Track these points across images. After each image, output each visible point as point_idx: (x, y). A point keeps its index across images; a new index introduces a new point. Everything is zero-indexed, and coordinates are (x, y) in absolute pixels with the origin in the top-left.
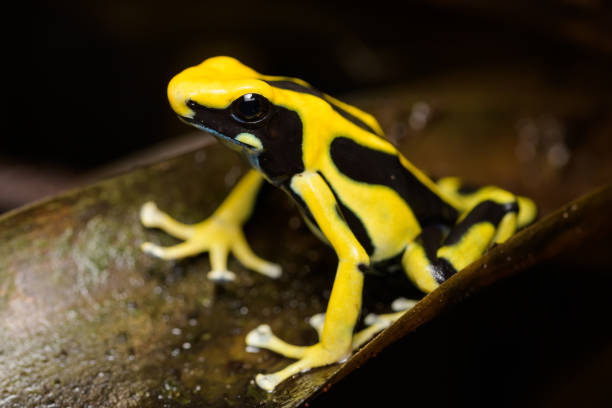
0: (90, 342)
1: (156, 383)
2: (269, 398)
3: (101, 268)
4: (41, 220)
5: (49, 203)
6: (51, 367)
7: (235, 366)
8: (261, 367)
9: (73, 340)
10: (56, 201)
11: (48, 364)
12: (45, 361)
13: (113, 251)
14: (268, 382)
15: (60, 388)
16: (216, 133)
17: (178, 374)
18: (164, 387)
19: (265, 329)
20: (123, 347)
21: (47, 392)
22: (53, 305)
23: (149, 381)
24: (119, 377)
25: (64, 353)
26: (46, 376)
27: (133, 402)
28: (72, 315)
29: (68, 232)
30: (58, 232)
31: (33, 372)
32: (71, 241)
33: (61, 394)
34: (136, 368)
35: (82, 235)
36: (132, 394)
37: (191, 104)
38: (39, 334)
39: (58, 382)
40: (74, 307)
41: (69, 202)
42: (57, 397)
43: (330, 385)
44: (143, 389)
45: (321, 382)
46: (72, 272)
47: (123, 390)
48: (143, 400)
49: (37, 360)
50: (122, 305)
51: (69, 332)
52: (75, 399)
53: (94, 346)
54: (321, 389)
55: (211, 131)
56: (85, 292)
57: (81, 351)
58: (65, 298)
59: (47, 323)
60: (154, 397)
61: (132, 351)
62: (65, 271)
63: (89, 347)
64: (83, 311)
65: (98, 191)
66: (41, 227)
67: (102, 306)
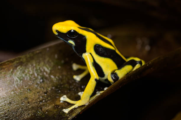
0: (17, 100)
1: (35, 111)
2: (66, 115)
3: (21, 80)
4: (4, 67)
5: (6, 62)
6: (7, 107)
7: (57, 107)
8: (64, 107)
9: (13, 100)
10: (8, 61)
11: (6, 106)
12: (5, 105)
13: (24, 75)
14: (66, 111)
15: (9, 113)
16: (63, 40)
17: (41, 109)
18: (38, 112)
19: (65, 96)
20: (26, 101)
21: (6, 114)
22: (7, 90)
23: (33, 111)
24: (25, 109)
25: (10, 103)
26: (5, 109)
27: (29, 117)
28: (12, 93)
29: (12, 70)
30: (9, 70)
31: (2, 108)
32: (12, 72)
33: (9, 114)
34: (30, 107)
35: (15, 71)
36: (29, 114)
37: (57, 31)
38: (3, 98)
39: (8, 111)
40: (13, 91)
41: (12, 62)
42: (8, 115)
43: (82, 112)
44: (32, 113)
45: (80, 111)
46: (12, 81)
47: (26, 113)
48: (32, 116)
49: (3, 105)
50: (26, 90)
51: (12, 97)
52: (13, 115)
53: (18, 101)
54: (80, 113)
55: (62, 39)
56: (16, 86)
57: (15, 102)
58: (11, 88)
59: (6, 95)
60: (35, 115)
61: (29, 103)
62: (10, 81)
63: (17, 101)
64: (15, 91)
65: (20, 59)
66: (4, 69)
67: (21, 90)
